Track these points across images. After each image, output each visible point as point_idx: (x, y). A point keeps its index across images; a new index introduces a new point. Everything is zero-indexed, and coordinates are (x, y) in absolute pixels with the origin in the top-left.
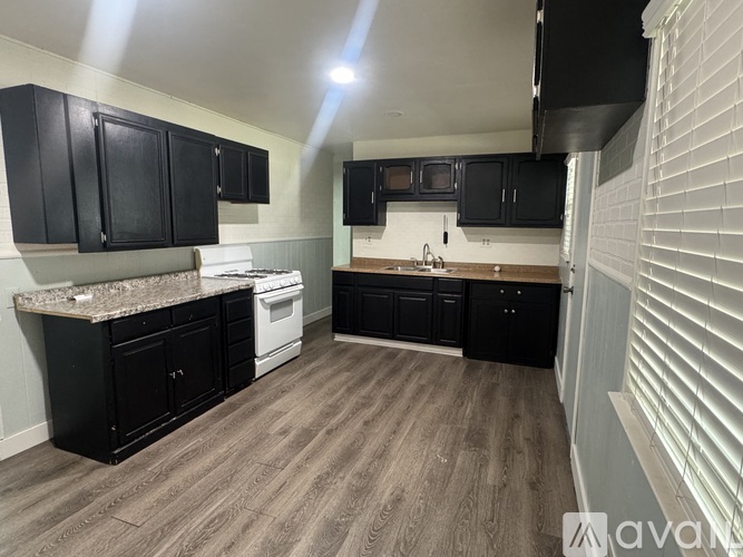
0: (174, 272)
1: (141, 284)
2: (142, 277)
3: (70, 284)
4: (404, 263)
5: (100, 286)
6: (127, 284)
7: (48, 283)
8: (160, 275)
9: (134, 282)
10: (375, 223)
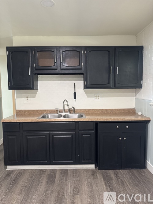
4: (51, 112)
10: (32, 88)
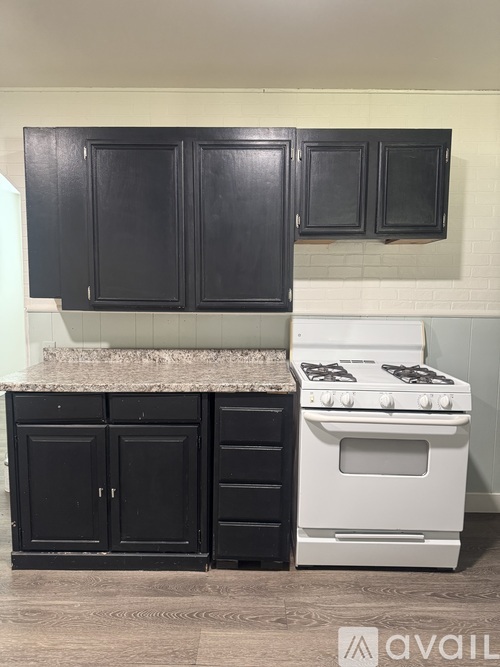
0: (242, 349)
1: (187, 358)
2: (189, 349)
3: (105, 345)
5: (130, 353)
6: (166, 355)
7: (83, 341)
8: (218, 350)
9: (176, 354)
